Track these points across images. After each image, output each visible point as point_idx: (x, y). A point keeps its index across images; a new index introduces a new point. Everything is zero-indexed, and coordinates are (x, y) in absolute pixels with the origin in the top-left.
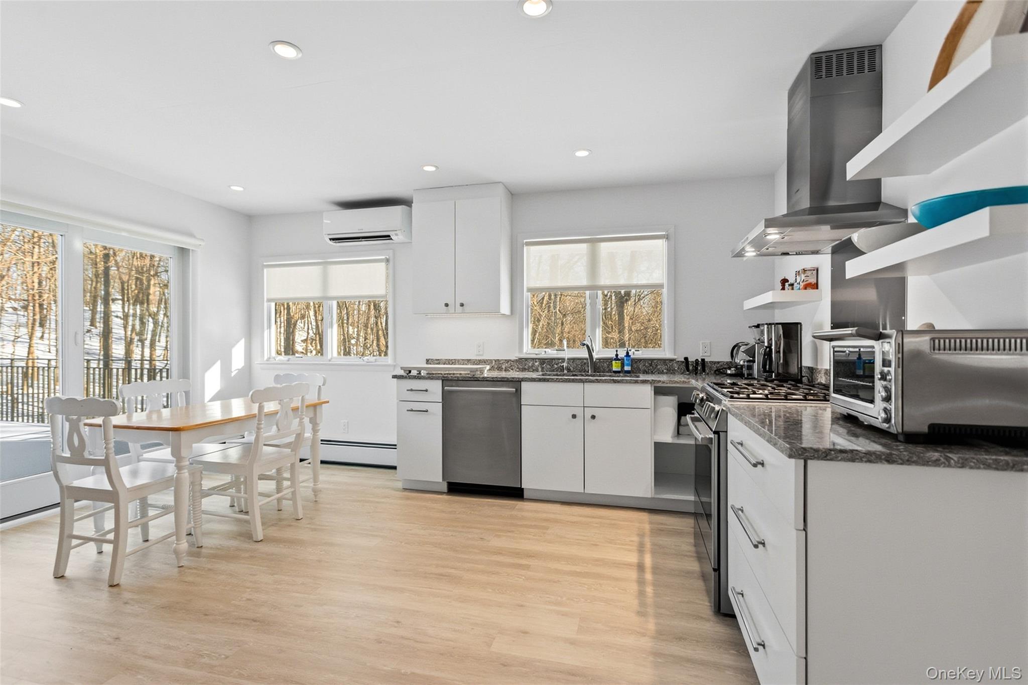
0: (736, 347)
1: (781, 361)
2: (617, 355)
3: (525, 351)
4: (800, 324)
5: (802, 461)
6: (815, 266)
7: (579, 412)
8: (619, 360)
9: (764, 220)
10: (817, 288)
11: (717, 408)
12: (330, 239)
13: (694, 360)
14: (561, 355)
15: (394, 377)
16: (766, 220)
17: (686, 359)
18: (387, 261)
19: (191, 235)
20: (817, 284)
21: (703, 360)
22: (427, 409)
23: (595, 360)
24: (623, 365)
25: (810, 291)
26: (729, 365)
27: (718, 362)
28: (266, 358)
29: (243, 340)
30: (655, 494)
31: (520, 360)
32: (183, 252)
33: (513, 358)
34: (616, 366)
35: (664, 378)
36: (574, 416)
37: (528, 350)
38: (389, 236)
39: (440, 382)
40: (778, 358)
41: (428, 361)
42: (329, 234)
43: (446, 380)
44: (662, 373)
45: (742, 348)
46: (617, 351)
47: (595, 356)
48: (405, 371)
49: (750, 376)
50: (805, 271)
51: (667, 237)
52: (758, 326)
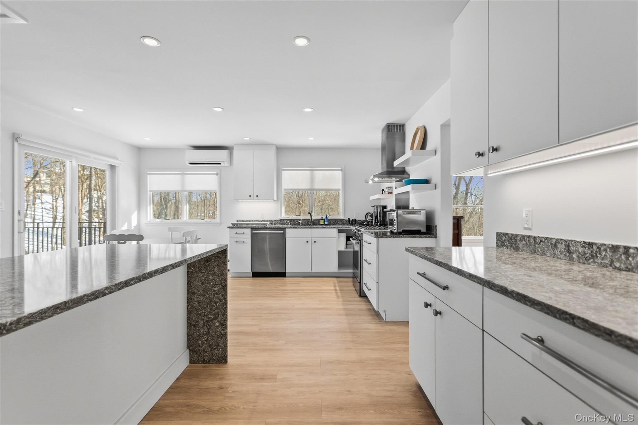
0: (367, 214)
1: (382, 219)
2: (322, 218)
3: (283, 216)
4: (387, 206)
5: (377, 239)
6: (392, 186)
7: (309, 240)
8: (323, 220)
9: (373, 176)
10: (392, 194)
11: (360, 233)
12: (189, 163)
13: (352, 219)
14: (299, 218)
15: (229, 227)
16: (374, 175)
17: (349, 219)
18: (217, 174)
19: (117, 159)
20: (392, 192)
21: (355, 219)
22: (244, 241)
23: (313, 220)
24: (324, 222)
25: (390, 195)
26: (365, 221)
27: (361, 220)
28: (148, 221)
29: (136, 212)
30: (338, 270)
31: (281, 220)
32: (112, 167)
33: (278, 219)
34: (322, 222)
35: (341, 226)
36: (307, 242)
37: (284, 216)
38: (220, 163)
39: (250, 229)
40: (380, 218)
41: (237, 221)
42: (189, 161)
43: (253, 229)
44: (340, 225)
45: (369, 215)
46: (322, 216)
47: (314, 218)
48: (233, 225)
49: (372, 225)
50: (388, 188)
51: (342, 170)
52: (374, 207)
